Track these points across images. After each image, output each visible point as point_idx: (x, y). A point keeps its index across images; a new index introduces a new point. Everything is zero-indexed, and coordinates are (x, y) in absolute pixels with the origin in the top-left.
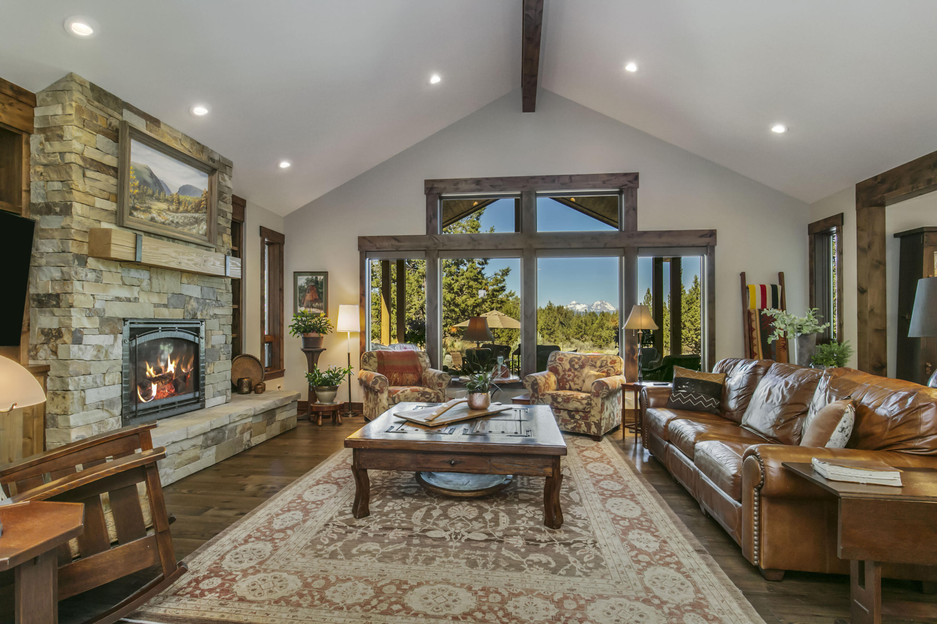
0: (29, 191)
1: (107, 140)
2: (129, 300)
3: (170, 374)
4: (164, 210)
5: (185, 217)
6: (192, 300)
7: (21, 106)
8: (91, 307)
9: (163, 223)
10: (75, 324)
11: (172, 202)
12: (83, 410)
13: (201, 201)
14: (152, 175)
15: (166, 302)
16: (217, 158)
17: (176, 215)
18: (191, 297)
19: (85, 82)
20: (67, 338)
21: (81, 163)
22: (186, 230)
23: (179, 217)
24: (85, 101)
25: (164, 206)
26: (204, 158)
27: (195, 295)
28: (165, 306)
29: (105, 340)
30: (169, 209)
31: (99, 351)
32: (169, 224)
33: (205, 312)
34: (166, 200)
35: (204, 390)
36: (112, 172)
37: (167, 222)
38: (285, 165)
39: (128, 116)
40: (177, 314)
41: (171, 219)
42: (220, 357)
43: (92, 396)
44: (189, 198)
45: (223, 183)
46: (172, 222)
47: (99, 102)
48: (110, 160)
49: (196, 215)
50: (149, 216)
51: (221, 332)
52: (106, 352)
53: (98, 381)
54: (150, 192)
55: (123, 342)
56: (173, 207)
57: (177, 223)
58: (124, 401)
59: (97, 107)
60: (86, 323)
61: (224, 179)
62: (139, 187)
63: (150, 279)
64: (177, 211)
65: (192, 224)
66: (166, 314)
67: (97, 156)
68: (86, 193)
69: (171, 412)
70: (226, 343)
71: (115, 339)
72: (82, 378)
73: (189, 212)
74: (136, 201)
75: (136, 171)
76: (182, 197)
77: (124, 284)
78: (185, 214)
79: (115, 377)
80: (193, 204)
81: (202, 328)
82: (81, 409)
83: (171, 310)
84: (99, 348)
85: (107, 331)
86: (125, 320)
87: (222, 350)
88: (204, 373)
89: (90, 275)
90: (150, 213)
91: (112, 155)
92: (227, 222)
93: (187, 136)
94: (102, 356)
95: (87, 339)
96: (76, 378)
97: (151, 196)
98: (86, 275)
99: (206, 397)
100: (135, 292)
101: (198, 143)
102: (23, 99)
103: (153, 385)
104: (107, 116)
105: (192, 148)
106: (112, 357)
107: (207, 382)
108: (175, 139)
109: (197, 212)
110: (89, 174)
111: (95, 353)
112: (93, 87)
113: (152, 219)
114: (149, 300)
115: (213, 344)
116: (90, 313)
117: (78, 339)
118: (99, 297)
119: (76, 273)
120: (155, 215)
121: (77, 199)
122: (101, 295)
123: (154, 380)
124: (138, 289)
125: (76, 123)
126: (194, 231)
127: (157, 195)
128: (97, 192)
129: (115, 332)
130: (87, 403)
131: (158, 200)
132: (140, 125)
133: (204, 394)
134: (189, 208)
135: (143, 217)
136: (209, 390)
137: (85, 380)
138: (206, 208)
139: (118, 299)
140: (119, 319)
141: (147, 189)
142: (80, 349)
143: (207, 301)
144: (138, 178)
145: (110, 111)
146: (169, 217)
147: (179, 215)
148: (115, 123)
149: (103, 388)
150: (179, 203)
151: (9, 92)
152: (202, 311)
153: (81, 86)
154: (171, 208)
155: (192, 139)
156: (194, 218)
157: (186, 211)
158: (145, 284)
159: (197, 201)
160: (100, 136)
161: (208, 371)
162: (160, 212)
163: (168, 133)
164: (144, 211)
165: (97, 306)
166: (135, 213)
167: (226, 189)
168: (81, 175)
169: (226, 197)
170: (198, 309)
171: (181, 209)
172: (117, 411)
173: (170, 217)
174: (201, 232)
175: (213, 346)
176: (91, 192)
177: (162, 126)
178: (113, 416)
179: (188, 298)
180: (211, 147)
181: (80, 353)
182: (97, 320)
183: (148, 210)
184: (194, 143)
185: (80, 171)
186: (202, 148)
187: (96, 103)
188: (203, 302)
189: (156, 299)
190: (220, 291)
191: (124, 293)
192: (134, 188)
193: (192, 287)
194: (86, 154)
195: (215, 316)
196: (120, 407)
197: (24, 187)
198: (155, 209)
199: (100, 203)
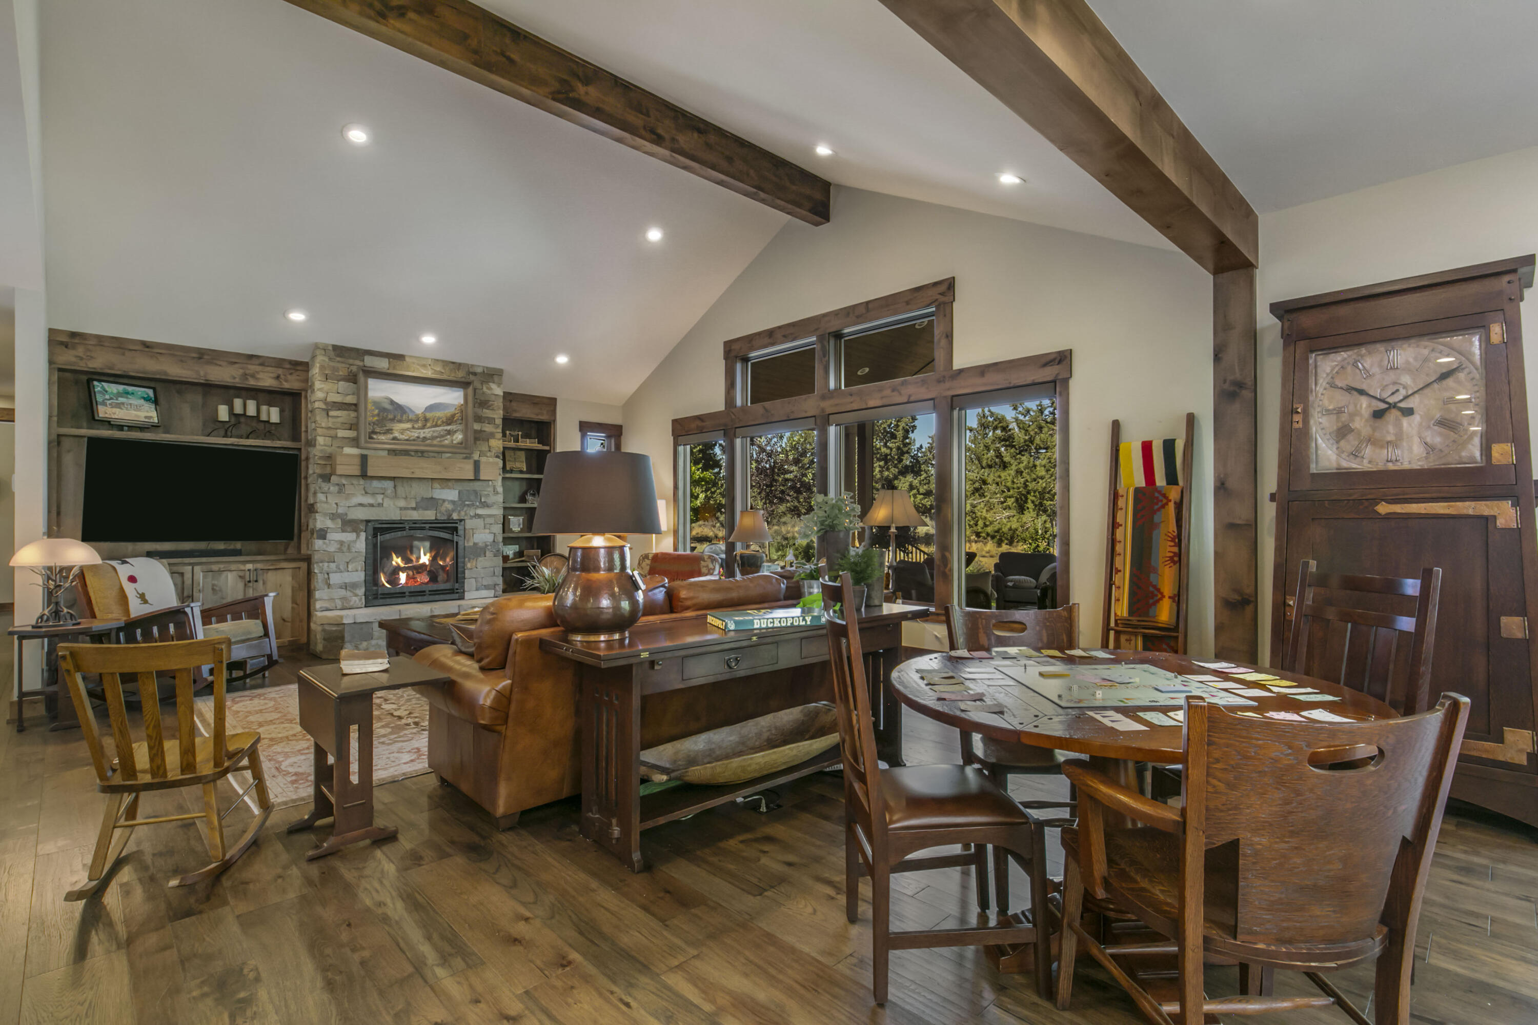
0: (306, 431)
1: (348, 384)
2: (372, 505)
3: (424, 565)
4: (408, 429)
5: (434, 432)
6: (446, 503)
7: (298, 373)
8: (335, 512)
9: (407, 440)
10: (319, 525)
11: (417, 421)
12: (329, 588)
13: (455, 414)
14: (392, 402)
15: (414, 505)
16: (479, 370)
17: (422, 431)
18: (444, 501)
19: (327, 345)
20: (315, 535)
21: (324, 407)
22: (435, 442)
23: (427, 433)
24: (327, 360)
25: (409, 425)
26: (460, 375)
27: (450, 498)
28: (414, 509)
29: (349, 537)
30: (413, 428)
31: (342, 545)
32: (414, 440)
33: (463, 513)
34: (409, 421)
35: (464, 583)
36: (354, 407)
37: (412, 438)
38: (562, 360)
39: (370, 361)
40: (430, 515)
41: (416, 435)
42: (485, 554)
43: (335, 579)
44: (438, 414)
45: (489, 392)
46: (418, 437)
47: (340, 357)
48: (350, 399)
49: (449, 428)
50: (391, 436)
51: (487, 531)
52: (349, 546)
53: (342, 567)
54: (391, 416)
55: (367, 539)
56: (420, 424)
57: (424, 438)
58: (367, 585)
59: (338, 362)
60: (329, 524)
61: (490, 389)
62: (378, 415)
63: (395, 487)
64: (423, 427)
65: (442, 436)
66: (415, 515)
67: (338, 398)
68: (329, 428)
69: (420, 598)
70: (494, 541)
71: (358, 536)
72: (326, 564)
73: (440, 426)
74: (375, 426)
75: (376, 404)
76: (428, 415)
77: (366, 493)
78: (433, 429)
79: (360, 564)
80: (444, 419)
81: (460, 528)
82: (326, 587)
83: (421, 512)
84: (341, 543)
85: (349, 530)
86: (368, 521)
87: (489, 547)
88: (464, 567)
89: (332, 488)
90: (392, 434)
91: (353, 394)
92: (497, 427)
93: (438, 360)
94: (345, 549)
95: (330, 536)
96: (321, 564)
97: (392, 420)
98: (329, 489)
99: (466, 589)
100: (379, 499)
101: (453, 363)
102: (299, 368)
103: (401, 573)
104: (348, 366)
105: (445, 369)
106: (353, 550)
107: (467, 575)
108: (424, 366)
109: (449, 424)
110: (332, 413)
111: (339, 546)
112: (336, 348)
113: (395, 438)
114: (394, 504)
115: (476, 541)
116: (333, 516)
117: (323, 534)
118: (341, 504)
119: (320, 488)
120: (396, 434)
121: (320, 433)
122: (343, 503)
123: (403, 570)
124: (382, 496)
125: (319, 378)
126: (446, 442)
127: (399, 417)
128: (339, 425)
129: (356, 530)
130: (331, 583)
131: (400, 421)
132: (382, 364)
133: (464, 586)
134: (439, 422)
135: (383, 438)
136: (469, 584)
137: (328, 566)
138: (462, 419)
139: (361, 505)
140: (362, 521)
141: (387, 416)
142: (324, 543)
143: (467, 503)
144: (377, 408)
145: (351, 361)
146: (413, 434)
147: (426, 430)
148: (354, 369)
149: (346, 574)
150: (426, 420)
151: (288, 366)
152: (459, 512)
153: (325, 350)
154: (416, 426)
155: (443, 361)
156: (446, 430)
157: (436, 426)
158: (390, 491)
159: (449, 415)
160: (341, 383)
161: (469, 565)
162: (402, 432)
163: (414, 363)
164: (384, 433)
165: (340, 511)
166: (375, 436)
167: (493, 397)
168: (326, 416)
169: (492, 405)
170: (453, 511)
171: (429, 425)
172: (361, 591)
173: (415, 434)
174: (454, 442)
175: (475, 544)
176: (333, 427)
177: (407, 359)
178: (356, 595)
179: (441, 502)
180: (470, 362)
181: (325, 546)
182: (339, 521)
183: (389, 431)
184: (445, 363)
185: (324, 413)
186: (458, 366)
187: (338, 359)
188: (461, 503)
189: (402, 503)
190: (486, 493)
191: (368, 500)
192: (373, 416)
193: (446, 491)
194: (329, 399)
195: (478, 516)
196: (363, 590)
197: (303, 429)
198: (397, 430)
199: (341, 433)
